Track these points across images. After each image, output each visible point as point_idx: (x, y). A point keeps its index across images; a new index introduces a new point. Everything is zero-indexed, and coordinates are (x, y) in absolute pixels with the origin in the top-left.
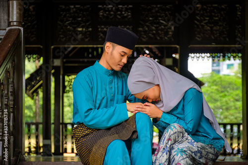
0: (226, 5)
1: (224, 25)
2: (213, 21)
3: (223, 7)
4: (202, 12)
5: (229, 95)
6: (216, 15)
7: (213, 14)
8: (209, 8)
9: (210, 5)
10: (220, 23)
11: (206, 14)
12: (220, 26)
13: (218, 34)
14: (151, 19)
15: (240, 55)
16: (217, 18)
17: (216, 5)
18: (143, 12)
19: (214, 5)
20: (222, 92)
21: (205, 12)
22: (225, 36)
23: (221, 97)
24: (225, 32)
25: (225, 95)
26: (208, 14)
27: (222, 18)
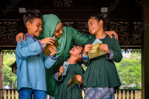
0: (128, 22)
1: (127, 34)
2: (120, 31)
3: (126, 23)
4: (114, 27)
5: (126, 68)
6: (122, 28)
7: (120, 28)
8: (118, 24)
9: (118, 23)
10: (124, 33)
11: (116, 28)
12: (124, 34)
13: (123, 40)
14: (84, 30)
15: (140, 50)
16: (122, 30)
17: (122, 22)
18: (80, 27)
19: (120, 22)
20: (122, 67)
21: (115, 26)
22: (127, 40)
23: (122, 69)
24: (127, 38)
25: (124, 68)
26: (118, 27)
27: (125, 30)
